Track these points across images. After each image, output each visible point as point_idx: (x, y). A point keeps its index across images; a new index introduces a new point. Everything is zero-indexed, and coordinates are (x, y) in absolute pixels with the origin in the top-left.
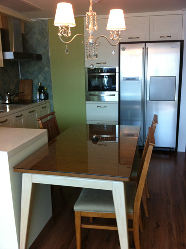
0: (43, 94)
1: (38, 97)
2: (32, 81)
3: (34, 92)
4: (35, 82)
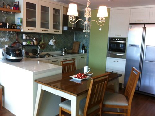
0: (83, 50)
1: (81, 51)
2: (80, 43)
3: (80, 49)
4: (81, 43)
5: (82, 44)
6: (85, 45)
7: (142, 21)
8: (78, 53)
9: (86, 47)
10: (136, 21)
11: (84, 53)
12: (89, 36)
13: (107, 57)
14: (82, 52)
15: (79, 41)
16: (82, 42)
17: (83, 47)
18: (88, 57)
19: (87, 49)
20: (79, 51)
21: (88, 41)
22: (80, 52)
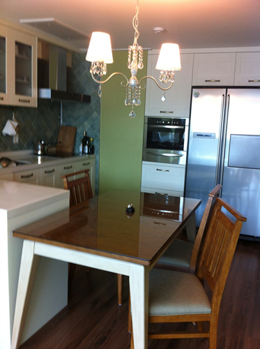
0: (87, 147)
1: (81, 150)
2: (76, 129)
3: (77, 144)
4: (79, 131)
5: (82, 132)
6: (89, 135)
7: (219, 81)
8: (73, 154)
9: (91, 139)
10: (206, 81)
11: (89, 153)
12: (99, 114)
13: (143, 162)
14: (83, 152)
15: (74, 124)
16: (81, 128)
17: (85, 140)
18: (97, 164)
19: (95, 144)
20: (74, 149)
21: (96, 126)
22: (77, 151)
